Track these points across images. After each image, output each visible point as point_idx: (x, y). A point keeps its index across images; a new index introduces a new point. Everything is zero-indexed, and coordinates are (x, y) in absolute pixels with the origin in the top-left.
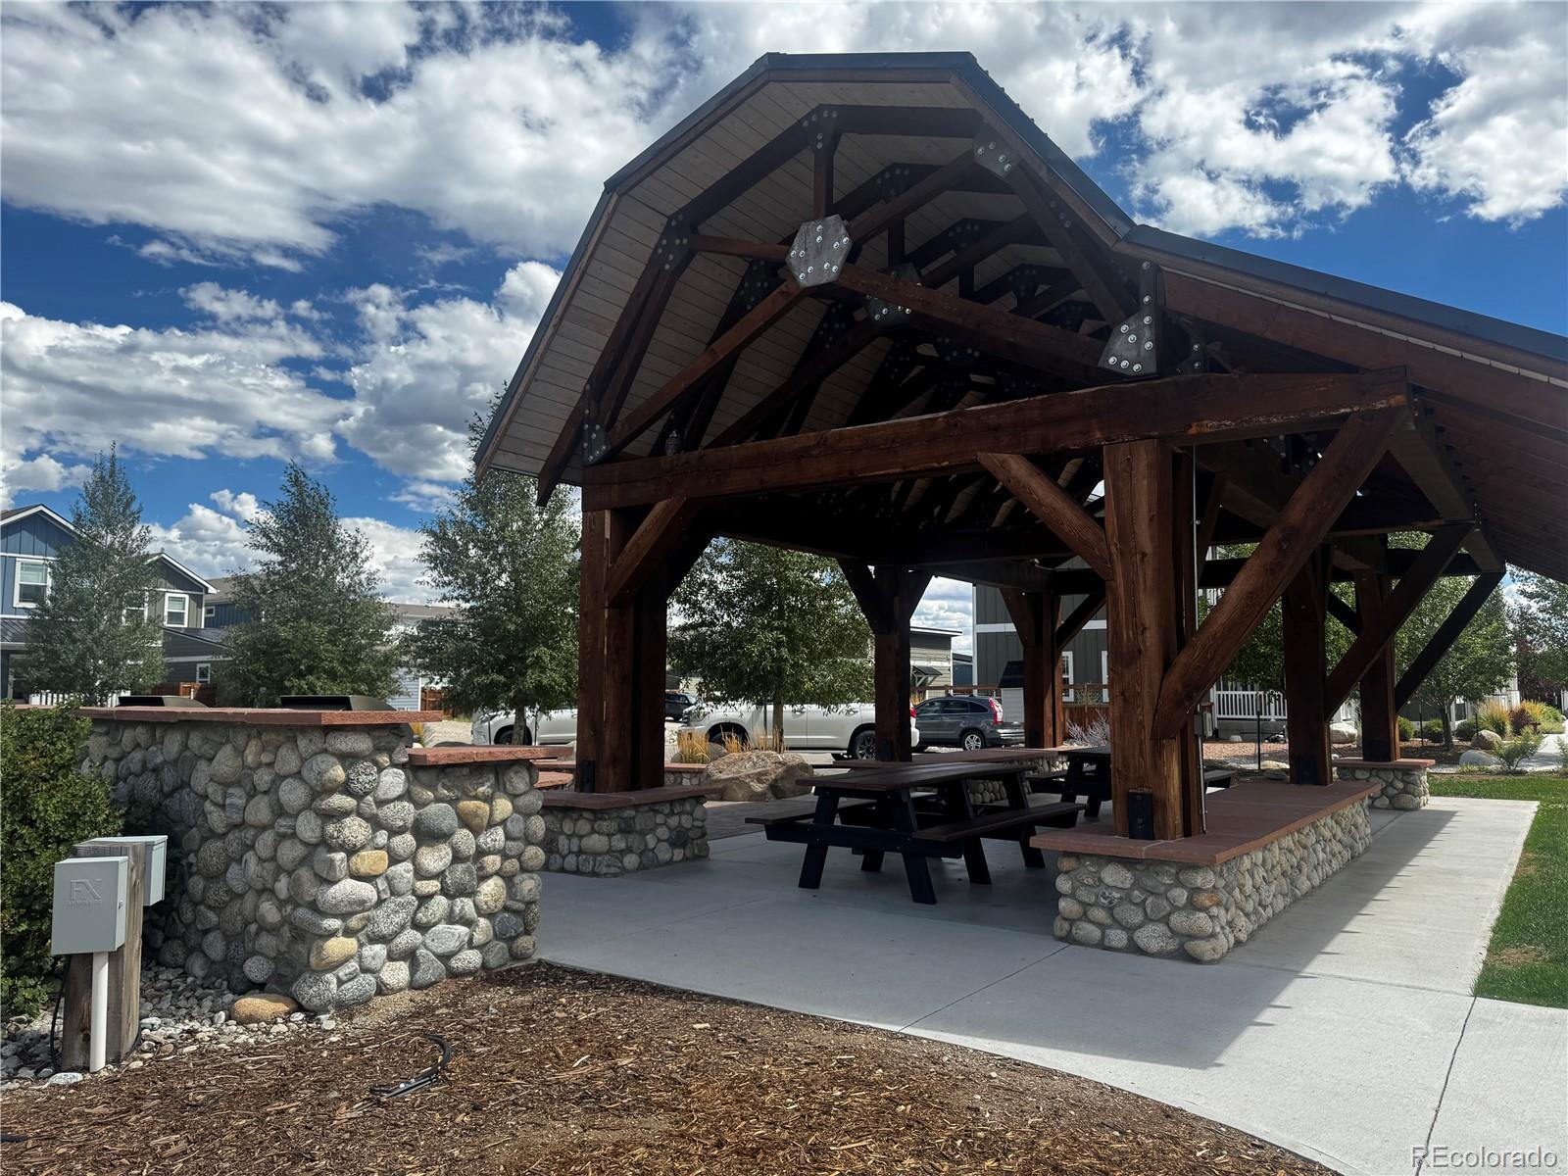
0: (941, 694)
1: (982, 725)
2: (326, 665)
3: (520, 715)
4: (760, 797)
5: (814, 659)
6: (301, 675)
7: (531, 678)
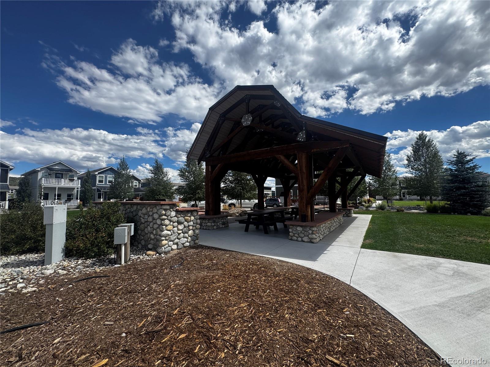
0: (270, 198)
1: (277, 203)
2: (162, 194)
3: (196, 202)
4: (238, 216)
5: (247, 192)
6: (158, 195)
7: (197, 196)
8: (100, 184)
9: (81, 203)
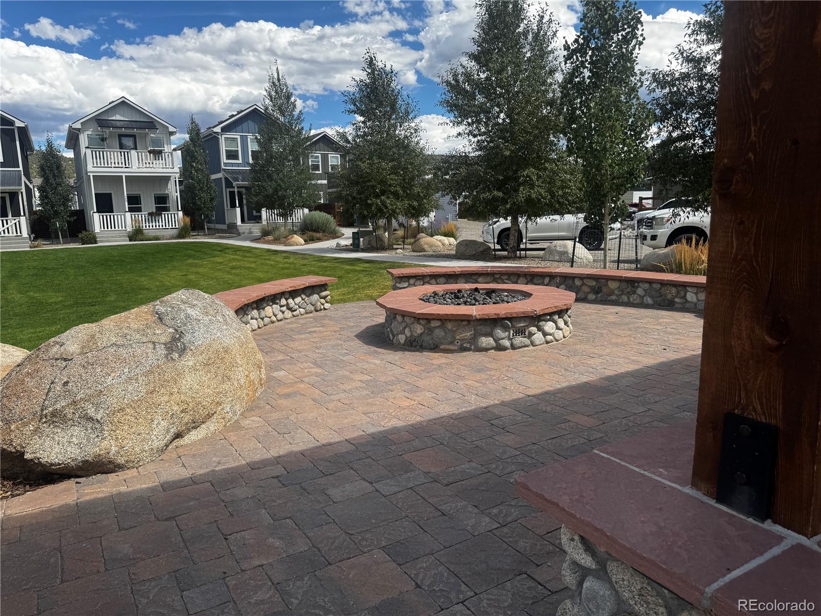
3: (515, 221)
8: (232, 165)
9: (188, 220)
